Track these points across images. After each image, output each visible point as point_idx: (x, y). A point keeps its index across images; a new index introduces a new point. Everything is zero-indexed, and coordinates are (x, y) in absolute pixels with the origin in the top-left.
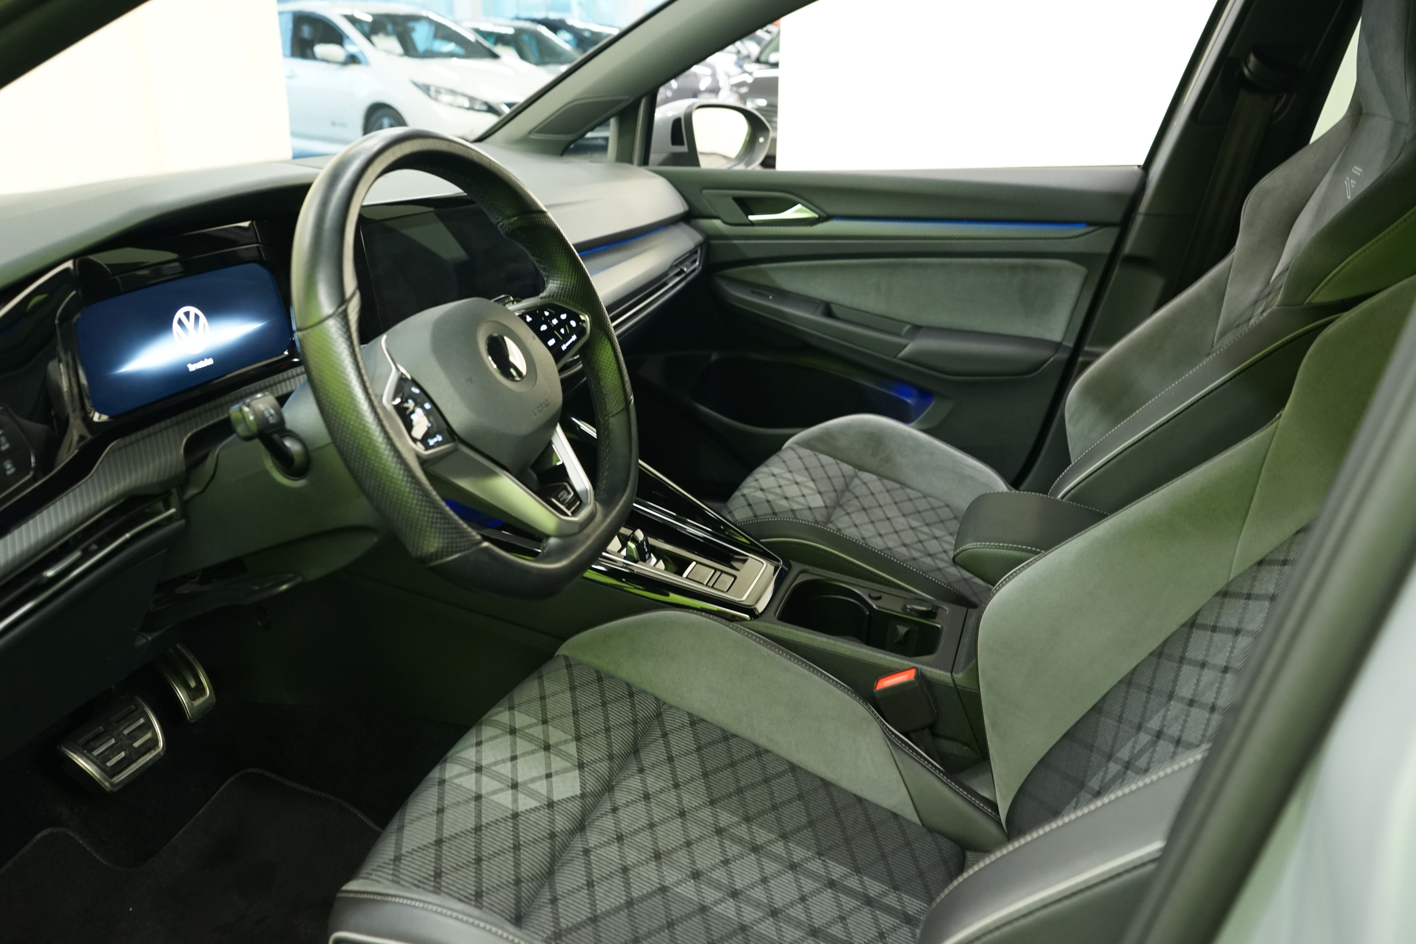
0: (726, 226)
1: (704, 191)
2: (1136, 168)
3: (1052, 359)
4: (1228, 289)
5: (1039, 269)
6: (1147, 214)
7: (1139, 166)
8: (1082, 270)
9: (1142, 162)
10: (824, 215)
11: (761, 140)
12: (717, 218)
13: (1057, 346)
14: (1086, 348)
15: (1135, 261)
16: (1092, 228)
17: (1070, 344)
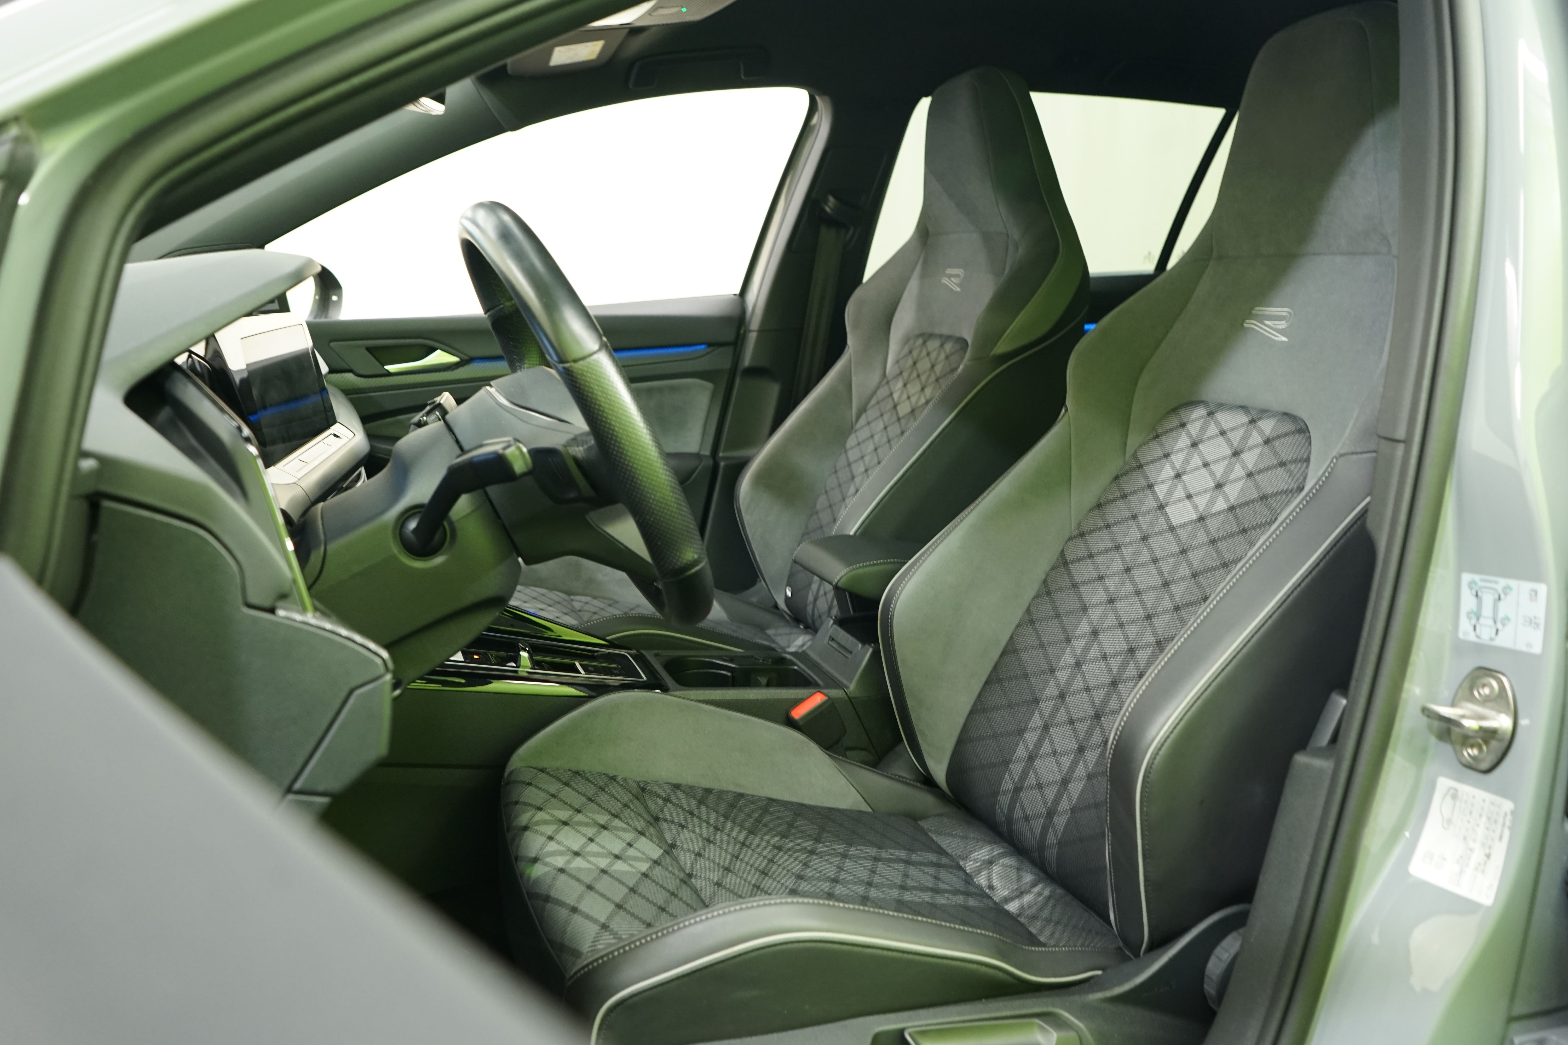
0: (363, 379)
1: (332, 344)
2: (733, 296)
3: (700, 468)
4: (854, 379)
5: (673, 389)
6: (761, 331)
7: (735, 295)
8: (710, 385)
9: (738, 291)
10: (466, 358)
11: (334, 298)
12: (350, 371)
13: (697, 456)
14: (721, 455)
15: (753, 372)
16: (712, 348)
17: (707, 452)
